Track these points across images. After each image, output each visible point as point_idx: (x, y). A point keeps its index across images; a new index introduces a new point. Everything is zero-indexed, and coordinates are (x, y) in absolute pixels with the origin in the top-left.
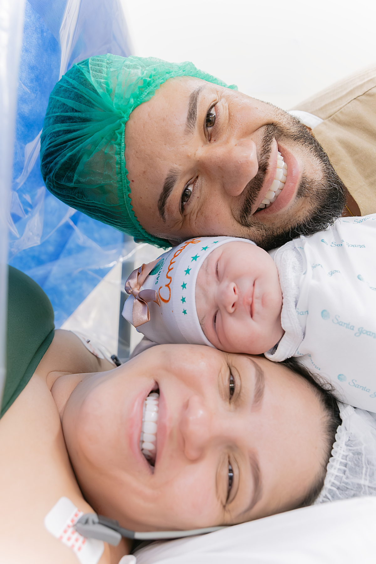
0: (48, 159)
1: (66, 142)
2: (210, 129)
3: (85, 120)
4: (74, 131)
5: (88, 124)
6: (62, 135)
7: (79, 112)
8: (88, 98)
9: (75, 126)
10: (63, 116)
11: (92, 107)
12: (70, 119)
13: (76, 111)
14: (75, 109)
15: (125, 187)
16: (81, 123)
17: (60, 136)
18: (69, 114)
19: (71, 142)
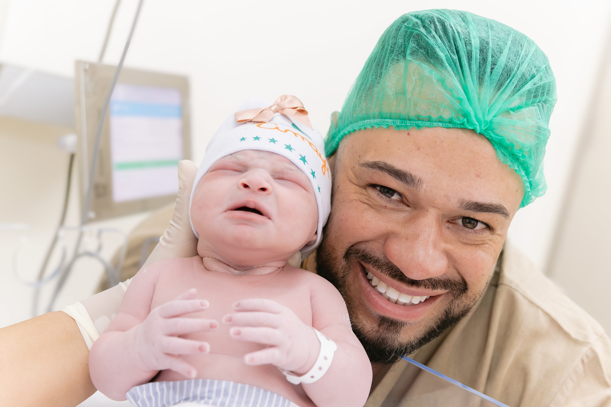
0: (439, 27)
1: (458, 52)
2: (460, 222)
3: (481, 79)
4: (470, 65)
5: (476, 82)
6: (467, 48)
7: (491, 72)
8: (506, 84)
9: (475, 67)
10: (487, 51)
11: (495, 90)
12: (484, 60)
13: (492, 69)
14: (494, 67)
15: (402, 122)
16: (478, 74)
17: (466, 46)
18: (490, 59)
19: (458, 61)
